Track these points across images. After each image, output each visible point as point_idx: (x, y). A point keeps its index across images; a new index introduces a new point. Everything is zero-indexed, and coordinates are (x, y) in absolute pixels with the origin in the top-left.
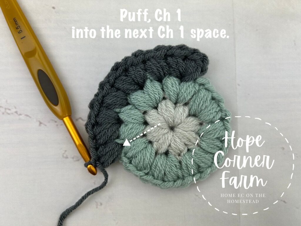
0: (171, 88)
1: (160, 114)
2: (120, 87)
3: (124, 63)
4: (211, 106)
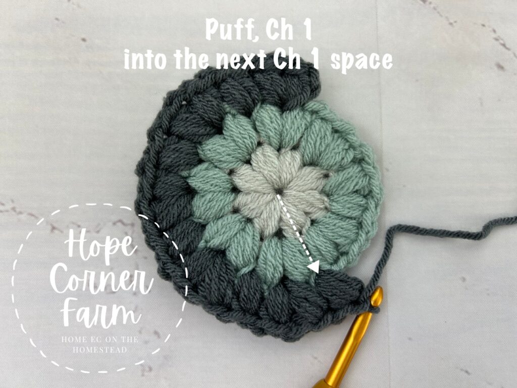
0: (269, 125)
1: (256, 171)
2: (182, 131)
4: (334, 142)
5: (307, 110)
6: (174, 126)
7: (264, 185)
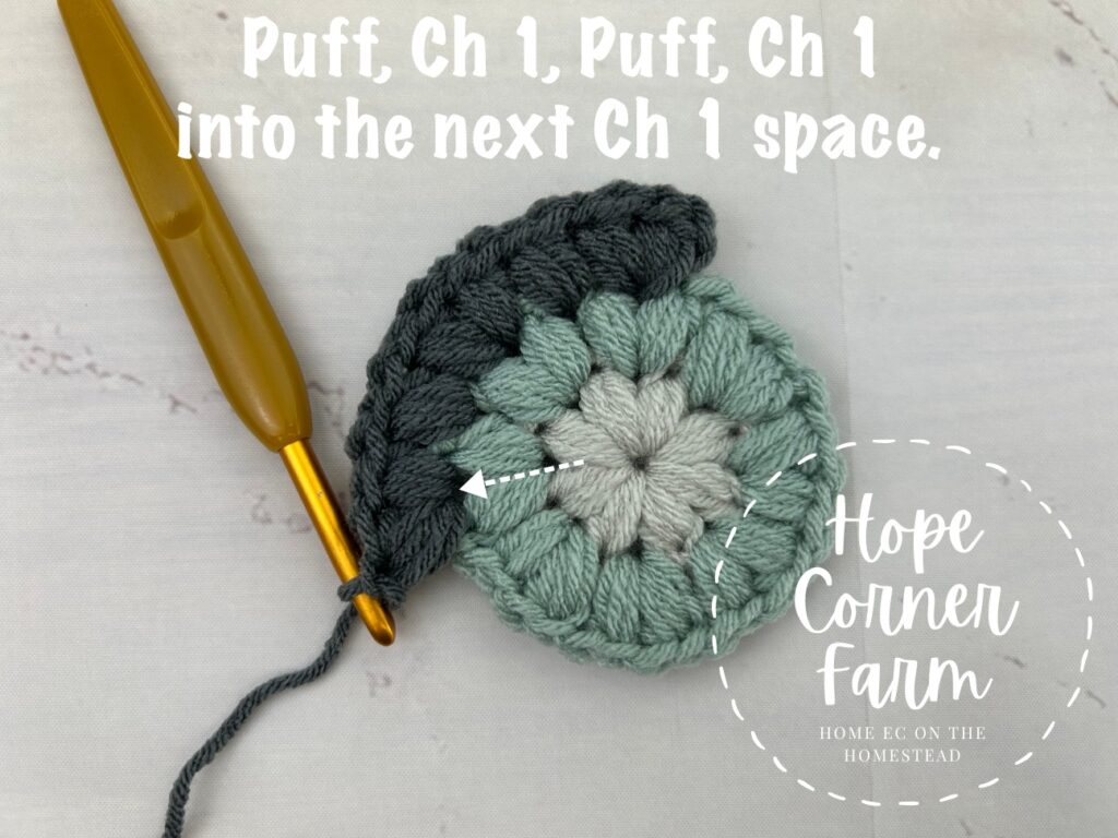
0: (607, 331)
1: (591, 423)
2: (440, 358)
3: (438, 280)
4: (754, 364)
5: (692, 295)
6: (426, 348)
7: (607, 451)
